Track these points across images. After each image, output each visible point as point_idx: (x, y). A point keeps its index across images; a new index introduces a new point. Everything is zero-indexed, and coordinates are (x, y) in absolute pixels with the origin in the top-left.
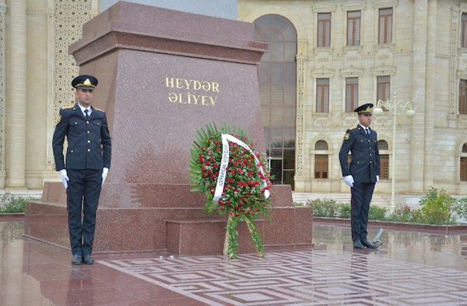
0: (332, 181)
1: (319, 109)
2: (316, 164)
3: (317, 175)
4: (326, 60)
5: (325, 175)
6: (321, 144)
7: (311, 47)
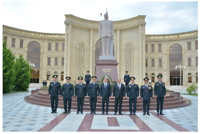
0: (193, 83)
1: (189, 65)
2: (189, 79)
3: (189, 82)
4: (190, 53)
5: (191, 82)
6: (189, 74)
7: (186, 51)
